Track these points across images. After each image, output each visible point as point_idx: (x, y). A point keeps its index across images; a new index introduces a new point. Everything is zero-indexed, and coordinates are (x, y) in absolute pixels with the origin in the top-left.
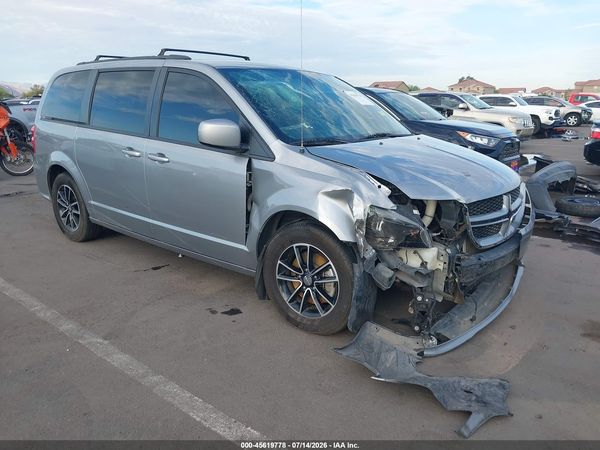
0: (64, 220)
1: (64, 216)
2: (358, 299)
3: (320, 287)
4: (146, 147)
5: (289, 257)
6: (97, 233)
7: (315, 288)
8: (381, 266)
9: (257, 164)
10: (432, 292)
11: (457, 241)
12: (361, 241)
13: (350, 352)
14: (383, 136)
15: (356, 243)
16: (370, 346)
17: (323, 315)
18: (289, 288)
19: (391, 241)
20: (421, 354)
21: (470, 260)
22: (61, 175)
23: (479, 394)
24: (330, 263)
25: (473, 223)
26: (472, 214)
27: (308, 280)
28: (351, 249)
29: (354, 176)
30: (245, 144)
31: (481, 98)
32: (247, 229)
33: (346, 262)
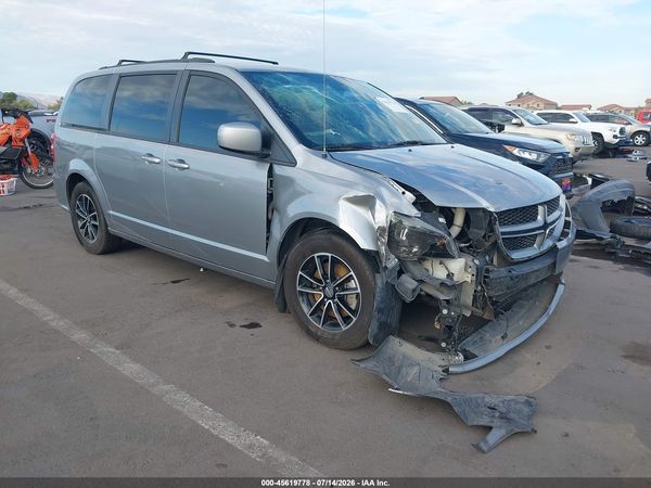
0: (83, 231)
1: (83, 227)
2: (380, 311)
3: (342, 299)
4: (165, 153)
5: (310, 268)
6: (116, 245)
7: (336, 300)
8: (404, 277)
9: (278, 169)
10: (459, 306)
11: (487, 252)
12: (383, 249)
13: (370, 364)
14: (415, 143)
15: (377, 252)
16: (391, 360)
17: (344, 328)
18: (310, 299)
19: (415, 250)
20: (446, 371)
21: (499, 272)
22: (80, 184)
23: (504, 410)
24: (352, 273)
25: (503, 233)
26: (502, 224)
27: (329, 291)
28: (372, 257)
29: (376, 180)
30: (267, 149)
31: (538, 114)
32: (268, 238)
33: (368, 272)
